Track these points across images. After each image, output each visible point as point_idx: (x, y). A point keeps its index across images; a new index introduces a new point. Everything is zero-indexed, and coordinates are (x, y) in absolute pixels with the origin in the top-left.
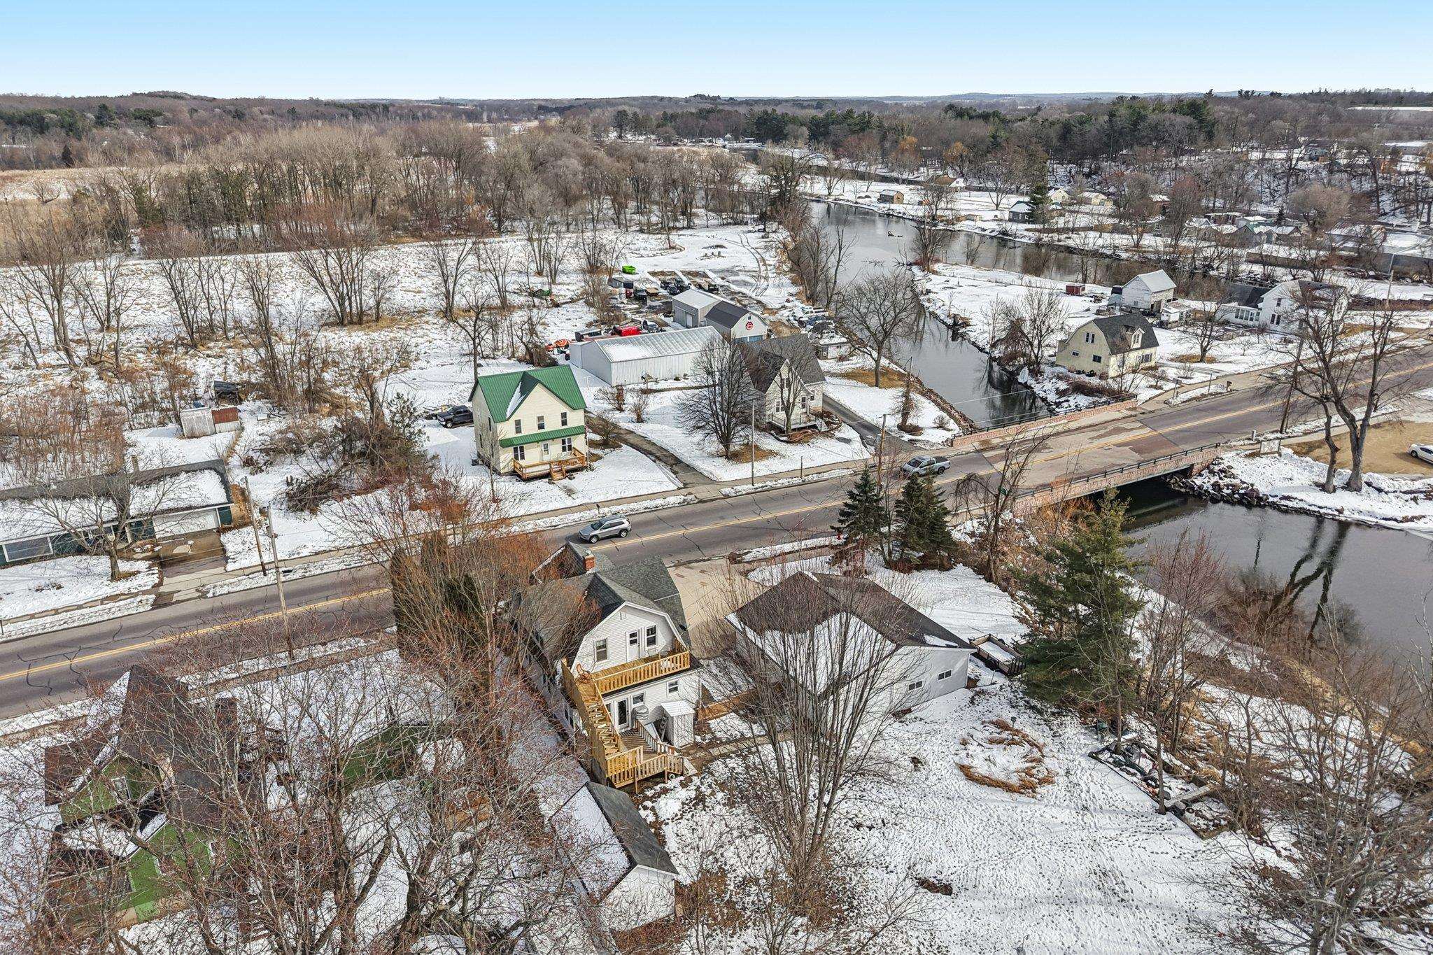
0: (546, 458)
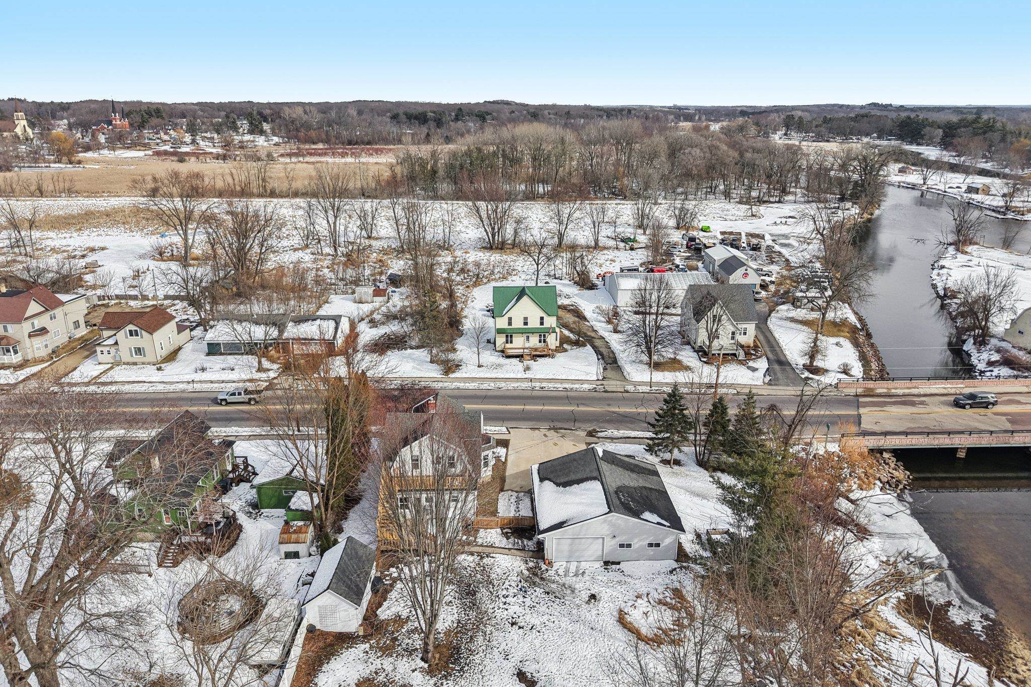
0: (527, 345)
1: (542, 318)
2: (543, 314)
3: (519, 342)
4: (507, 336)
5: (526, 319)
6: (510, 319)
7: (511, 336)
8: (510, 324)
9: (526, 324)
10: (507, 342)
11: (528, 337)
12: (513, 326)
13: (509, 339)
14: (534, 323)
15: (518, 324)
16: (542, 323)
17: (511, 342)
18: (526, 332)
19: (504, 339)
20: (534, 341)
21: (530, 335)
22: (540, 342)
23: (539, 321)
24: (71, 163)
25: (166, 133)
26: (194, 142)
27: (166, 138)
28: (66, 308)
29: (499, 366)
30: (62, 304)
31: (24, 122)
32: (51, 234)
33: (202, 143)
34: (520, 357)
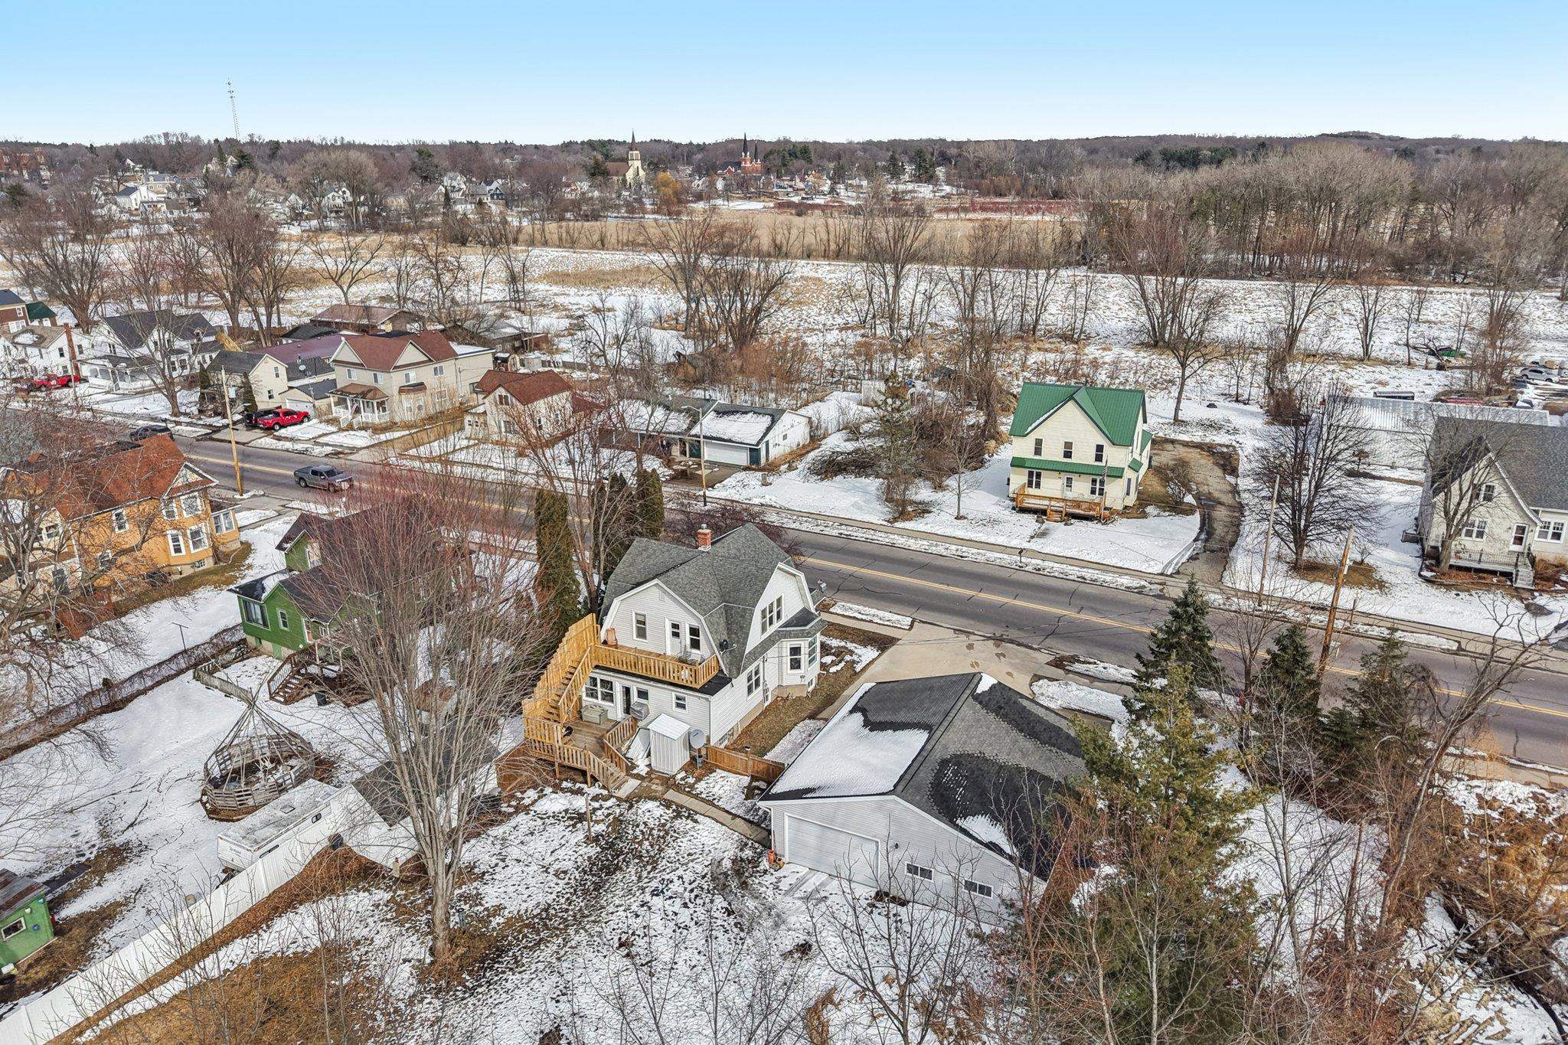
0: (1070, 495)
1: (1100, 448)
2: (1102, 441)
3: (1052, 486)
4: (1031, 474)
5: (1068, 446)
6: (1039, 442)
7: (1039, 475)
8: (1038, 451)
9: (1068, 455)
10: (1030, 484)
11: (1069, 480)
12: (1044, 456)
13: (1034, 479)
14: (1084, 455)
15: (1053, 452)
16: (1099, 458)
17: (1038, 485)
18: (1068, 470)
19: (1025, 479)
20: (1081, 489)
21: (1074, 477)
22: (1093, 492)
23: (1093, 452)
25: (803, 180)
26: (832, 190)
27: (801, 185)
28: (461, 363)
29: (994, 522)
30: (454, 355)
31: (638, 163)
33: (842, 192)
34: (1040, 513)
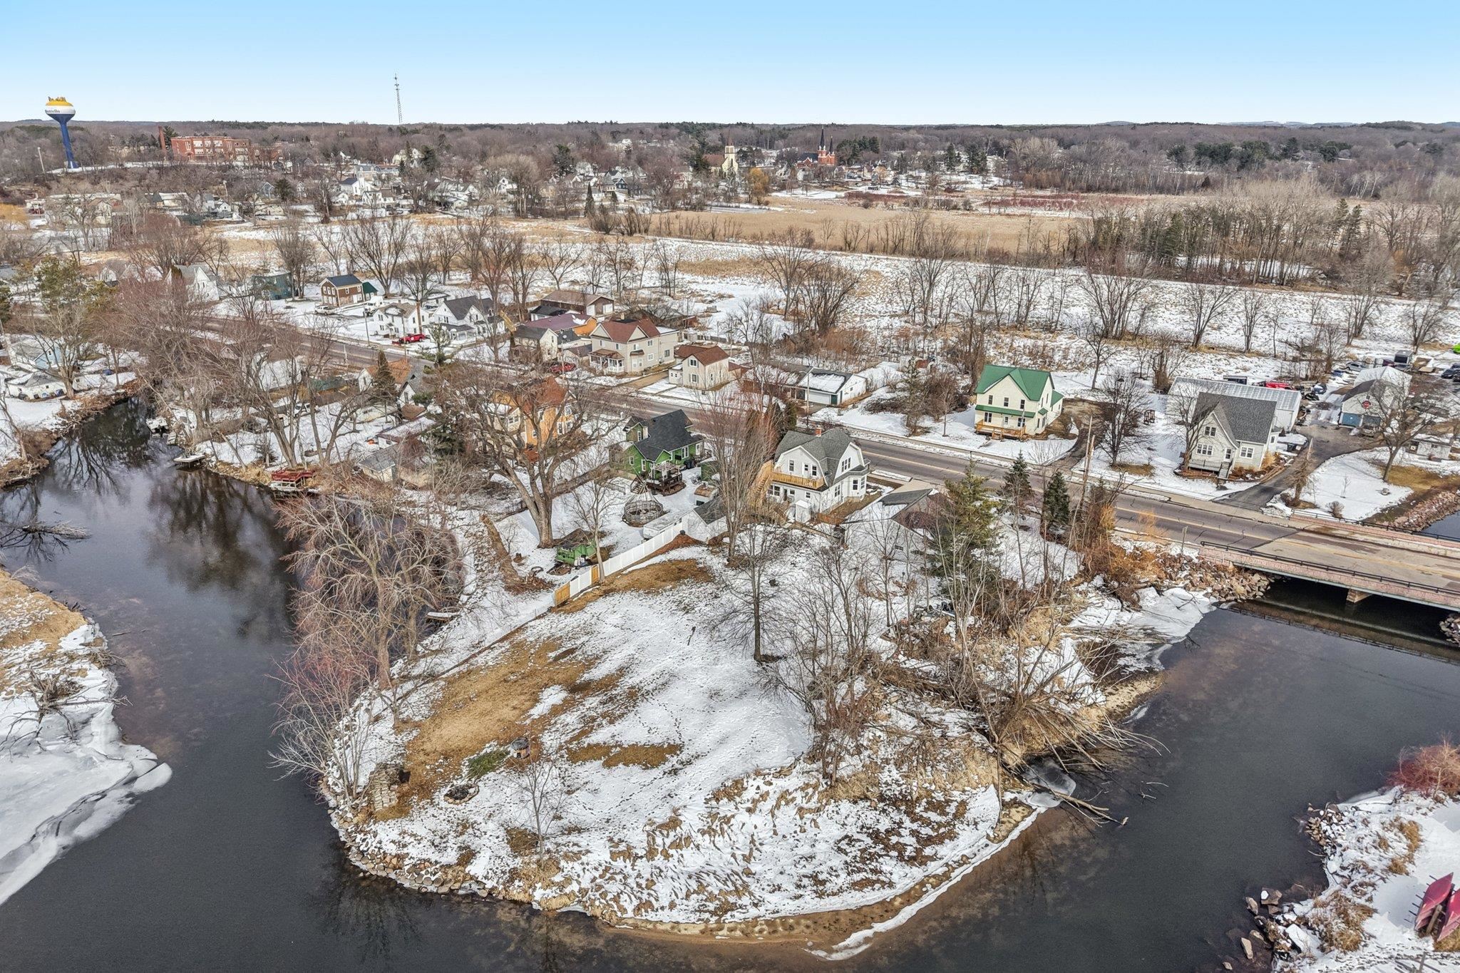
0: (1005, 426)
1: (1023, 402)
2: (1024, 398)
3: (997, 421)
4: (986, 414)
5: (1007, 399)
6: (991, 397)
7: (990, 415)
8: (990, 402)
9: (1006, 404)
10: (985, 420)
11: (1006, 418)
12: (994, 405)
13: (988, 417)
14: (1014, 405)
15: (998, 404)
16: (1022, 407)
17: (989, 420)
18: (1006, 413)
19: (983, 417)
20: (1013, 423)
21: (1009, 416)
22: (1019, 425)
23: (1019, 404)
24: (759, 203)
25: (870, 171)
27: (868, 176)
28: (662, 339)
29: (963, 438)
30: (658, 334)
31: (732, 156)
32: (700, 279)
33: (904, 183)
34: (988, 435)
